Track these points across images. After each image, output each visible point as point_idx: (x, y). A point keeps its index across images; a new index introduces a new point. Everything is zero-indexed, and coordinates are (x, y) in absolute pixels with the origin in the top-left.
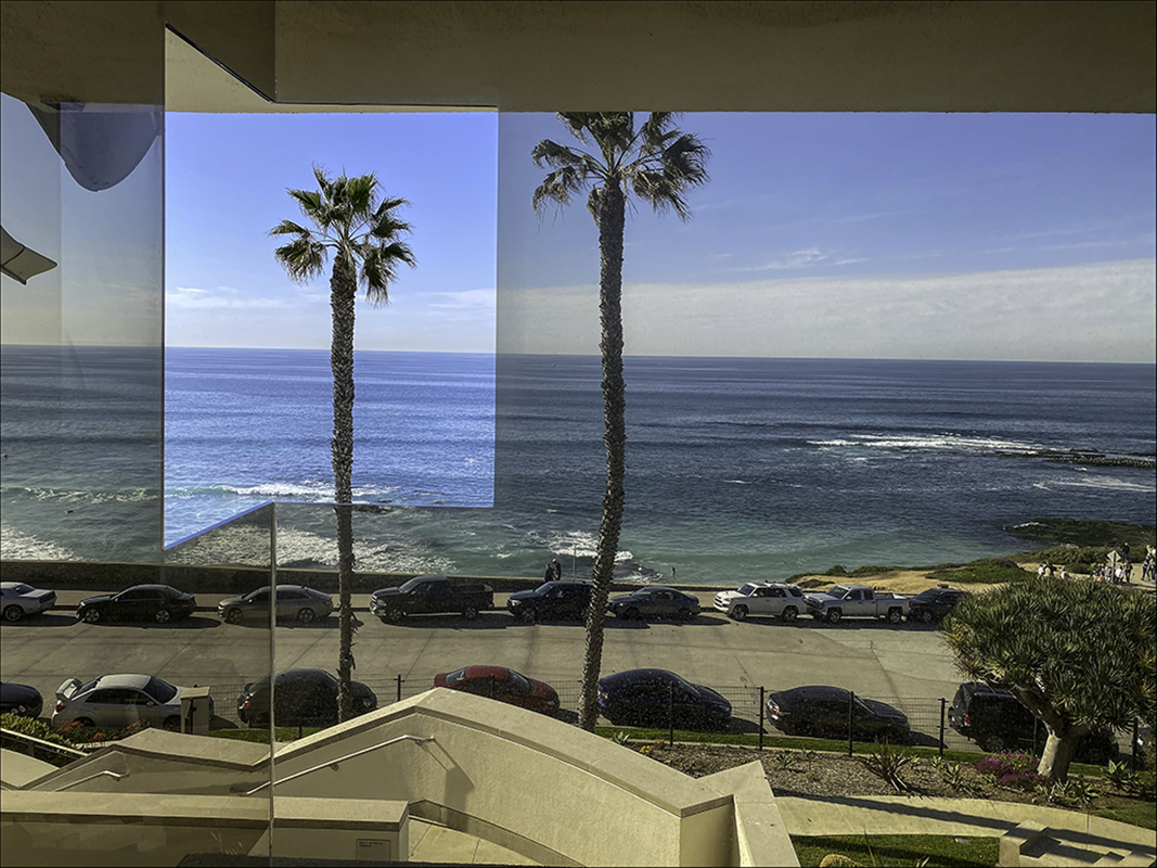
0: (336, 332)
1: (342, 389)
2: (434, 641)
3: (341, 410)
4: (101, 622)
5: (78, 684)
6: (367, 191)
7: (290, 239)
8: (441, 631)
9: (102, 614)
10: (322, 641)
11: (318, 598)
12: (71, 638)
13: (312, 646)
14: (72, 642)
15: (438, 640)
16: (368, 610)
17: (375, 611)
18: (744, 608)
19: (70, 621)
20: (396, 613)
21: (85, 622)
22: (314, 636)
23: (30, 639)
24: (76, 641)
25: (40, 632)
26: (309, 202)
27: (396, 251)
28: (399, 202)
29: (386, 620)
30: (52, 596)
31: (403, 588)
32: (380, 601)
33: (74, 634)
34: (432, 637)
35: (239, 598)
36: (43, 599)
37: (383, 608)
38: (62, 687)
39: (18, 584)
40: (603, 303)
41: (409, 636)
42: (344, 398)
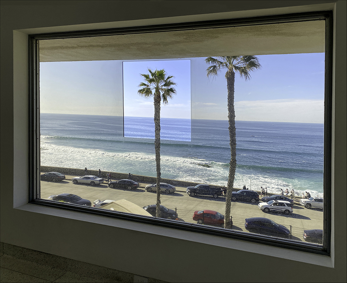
0: (155, 112)
1: (157, 127)
2: (202, 203)
3: (157, 133)
4: (114, 188)
5: (100, 201)
6: (162, 74)
7: (142, 87)
8: (205, 200)
9: (114, 186)
10: (170, 199)
11: (171, 187)
12: (105, 191)
13: (166, 200)
14: (105, 192)
15: (204, 203)
16: (185, 192)
17: (187, 193)
18: (310, 205)
19: (106, 187)
20: (193, 194)
21: (110, 187)
22: (168, 198)
23: (95, 190)
24: (106, 192)
25: (98, 189)
26: (147, 77)
27: (172, 90)
28: (172, 77)
29: (190, 195)
30: (103, 180)
31: (196, 187)
32: (188, 190)
33: (106, 190)
34: (202, 201)
35: (151, 185)
36: (100, 180)
37: (189, 192)
38: (95, 201)
39: (94, 176)
40: (228, 104)
41: (195, 201)
42: (157, 130)
